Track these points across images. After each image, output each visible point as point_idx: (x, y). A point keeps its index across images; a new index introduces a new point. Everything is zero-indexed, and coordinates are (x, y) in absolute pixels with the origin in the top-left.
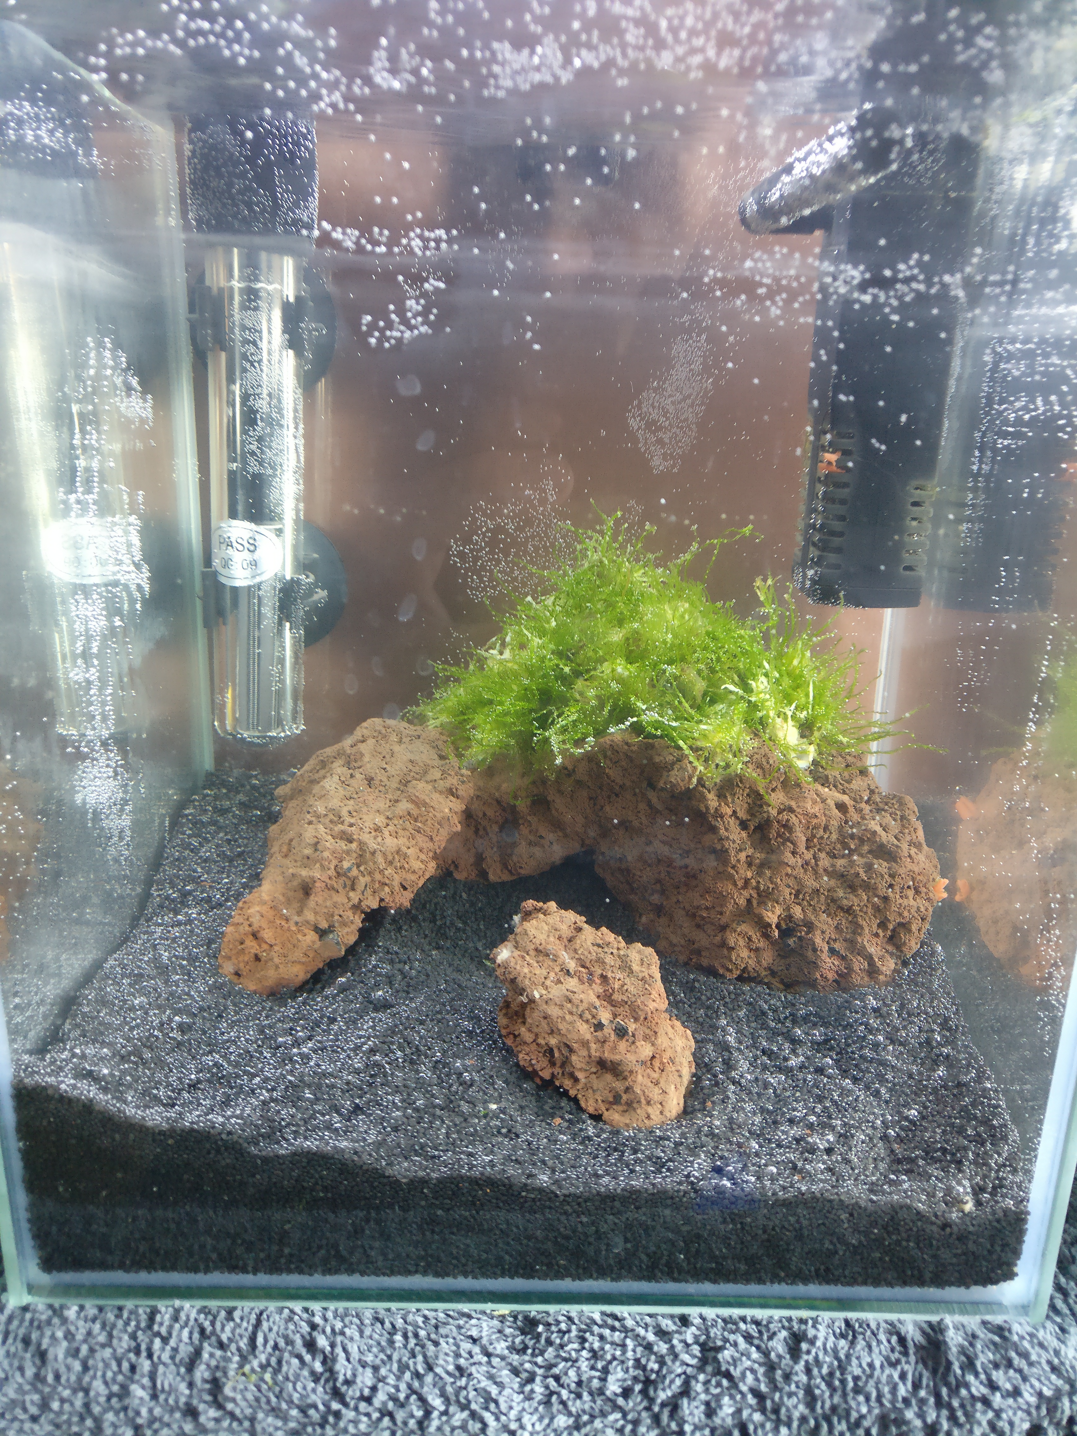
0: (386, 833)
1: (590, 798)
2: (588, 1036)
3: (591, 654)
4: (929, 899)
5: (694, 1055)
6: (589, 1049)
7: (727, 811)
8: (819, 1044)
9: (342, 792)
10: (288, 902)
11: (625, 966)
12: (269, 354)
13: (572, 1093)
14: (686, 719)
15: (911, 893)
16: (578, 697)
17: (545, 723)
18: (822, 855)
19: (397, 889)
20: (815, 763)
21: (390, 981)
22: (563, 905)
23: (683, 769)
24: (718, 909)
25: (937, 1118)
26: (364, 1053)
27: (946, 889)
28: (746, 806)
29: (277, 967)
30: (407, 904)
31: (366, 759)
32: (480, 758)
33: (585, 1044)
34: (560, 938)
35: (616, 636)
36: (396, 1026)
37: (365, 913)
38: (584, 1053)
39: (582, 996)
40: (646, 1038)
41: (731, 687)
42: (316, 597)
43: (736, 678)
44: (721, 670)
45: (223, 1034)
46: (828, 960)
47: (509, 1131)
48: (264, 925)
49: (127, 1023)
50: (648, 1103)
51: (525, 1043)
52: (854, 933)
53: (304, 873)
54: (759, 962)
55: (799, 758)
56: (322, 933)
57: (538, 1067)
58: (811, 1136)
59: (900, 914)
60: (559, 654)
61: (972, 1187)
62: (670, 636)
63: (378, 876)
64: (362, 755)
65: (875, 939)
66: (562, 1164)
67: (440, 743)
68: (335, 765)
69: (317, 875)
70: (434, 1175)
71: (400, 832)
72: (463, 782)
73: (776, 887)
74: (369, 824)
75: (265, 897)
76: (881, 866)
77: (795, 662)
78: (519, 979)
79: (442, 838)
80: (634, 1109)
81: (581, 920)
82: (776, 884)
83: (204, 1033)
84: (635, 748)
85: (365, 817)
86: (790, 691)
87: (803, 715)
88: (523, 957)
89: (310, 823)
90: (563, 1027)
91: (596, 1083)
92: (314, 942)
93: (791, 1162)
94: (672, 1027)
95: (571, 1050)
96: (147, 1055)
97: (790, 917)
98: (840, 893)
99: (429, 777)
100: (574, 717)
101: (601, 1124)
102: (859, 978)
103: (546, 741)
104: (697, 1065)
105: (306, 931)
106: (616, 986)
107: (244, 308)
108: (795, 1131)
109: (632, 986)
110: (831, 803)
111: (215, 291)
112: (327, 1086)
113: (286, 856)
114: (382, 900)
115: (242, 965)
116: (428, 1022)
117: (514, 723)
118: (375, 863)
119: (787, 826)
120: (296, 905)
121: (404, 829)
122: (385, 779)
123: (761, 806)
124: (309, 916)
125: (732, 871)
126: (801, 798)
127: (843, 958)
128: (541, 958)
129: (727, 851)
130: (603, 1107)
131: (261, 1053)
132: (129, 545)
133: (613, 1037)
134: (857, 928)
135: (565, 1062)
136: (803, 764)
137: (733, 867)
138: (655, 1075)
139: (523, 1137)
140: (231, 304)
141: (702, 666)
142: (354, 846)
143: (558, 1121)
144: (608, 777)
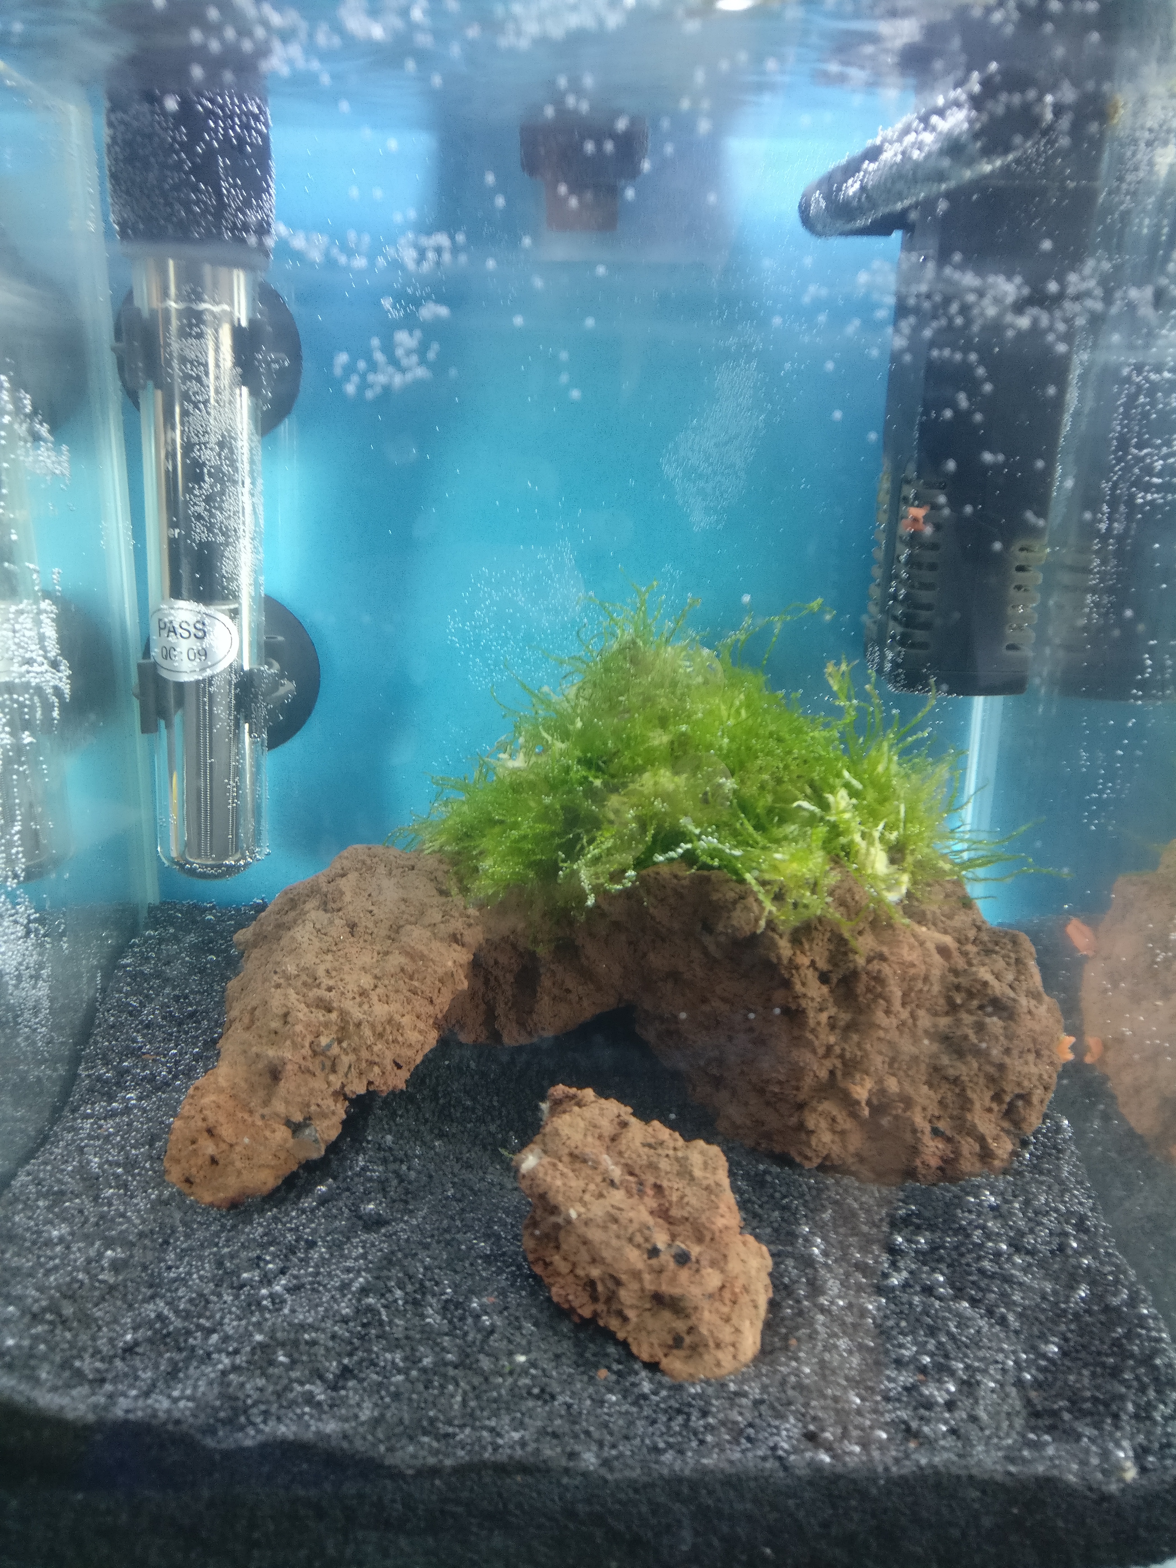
0: (375, 998)
1: (630, 943)
2: (640, 1265)
3: (626, 762)
4: (1052, 1064)
5: (770, 1275)
6: (641, 1280)
7: (804, 961)
8: (924, 1254)
9: (317, 944)
10: (252, 1088)
11: (685, 1172)
12: (217, 392)
13: (621, 1335)
14: (748, 844)
15: (1031, 1057)
16: (612, 816)
17: (573, 850)
18: (921, 1013)
19: (389, 1068)
20: (909, 895)
21: (383, 1186)
22: (603, 1092)
23: (747, 909)
24: (794, 1083)
25: (1083, 1355)
26: (353, 1294)
27: (1073, 1048)
28: (826, 953)
29: (239, 1173)
30: (402, 1086)
31: (348, 898)
32: (490, 892)
33: (636, 1275)
34: (600, 1137)
35: (660, 739)
36: (393, 1253)
37: (351, 1101)
38: (635, 1286)
39: (632, 1214)
40: (713, 1264)
41: (805, 804)
42: (282, 691)
43: (808, 791)
44: (791, 780)
45: (169, 1268)
46: (931, 1143)
47: (543, 1391)
48: (222, 1119)
49: (41, 1265)
50: (718, 1346)
51: (559, 1274)
52: (962, 1108)
53: (271, 1053)
54: (845, 1147)
55: (889, 889)
56: (296, 1128)
57: (576, 1304)
58: (923, 1383)
59: (1019, 1084)
60: (587, 763)
61: (1134, 1450)
62: (726, 740)
63: (365, 1054)
64: (342, 893)
65: (988, 1115)
66: (611, 1434)
67: (439, 874)
68: (308, 906)
69: (288, 1055)
70: (448, 1462)
71: (392, 995)
72: (470, 925)
73: (866, 1055)
74: (352, 987)
75: (223, 1082)
76: (995, 1023)
77: (880, 768)
78: (551, 1194)
79: (444, 1001)
80: (701, 1355)
81: (625, 1111)
82: (865, 1050)
83: (145, 1268)
84: (686, 882)
85: (347, 978)
86: (876, 806)
87: (893, 836)
88: (554, 1165)
89: (278, 986)
90: (607, 1254)
91: (651, 1323)
92: (285, 1140)
93: (905, 1422)
94: (744, 1243)
95: (618, 1283)
96: (68, 1310)
97: (883, 1091)
98: (945, 1060)
99: (427, 920)
100: (609, 844)
101: (658, 1376)
102: (968, 1164)
103: (574, 874)
104: (775, 1287)
105: (276, 1126)
106: (674, 1198)
107: (184, 334)
108: (905, 1378)
109: (694, 1199)
110: (931, 946)
111: (146, 314)
112: (307, 1343)
113: (248, 1028)
114: (370, 1083)
115: (194, 1171)
116: (434, 1245)
117: (533, 851)
118: (361, 1037)
119: (879, 979)
120: (261, 1093)
121: (397, 991)
122: (371, 925)
123: (845, 954)
124: (279, 1107)
125: (811, 1036)
126: (895, 943)
127: (949, 1140)
128: (577, 1165)
129: (804, 1011)
130: (659, 1353)
131: (220, 1296)
132: (42, 638)
133: (672, 1265)
134: (965, 1104)
135: (611, 1297)
136: (892, 897)
137: (813, 1031)
138: (725, 1310)
139: (561, 1399)
140: (167, 330)
141: (766, 777)
142: (334, 1016)
143: (603, 1373)
144: (653, 918)
